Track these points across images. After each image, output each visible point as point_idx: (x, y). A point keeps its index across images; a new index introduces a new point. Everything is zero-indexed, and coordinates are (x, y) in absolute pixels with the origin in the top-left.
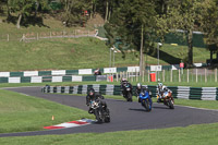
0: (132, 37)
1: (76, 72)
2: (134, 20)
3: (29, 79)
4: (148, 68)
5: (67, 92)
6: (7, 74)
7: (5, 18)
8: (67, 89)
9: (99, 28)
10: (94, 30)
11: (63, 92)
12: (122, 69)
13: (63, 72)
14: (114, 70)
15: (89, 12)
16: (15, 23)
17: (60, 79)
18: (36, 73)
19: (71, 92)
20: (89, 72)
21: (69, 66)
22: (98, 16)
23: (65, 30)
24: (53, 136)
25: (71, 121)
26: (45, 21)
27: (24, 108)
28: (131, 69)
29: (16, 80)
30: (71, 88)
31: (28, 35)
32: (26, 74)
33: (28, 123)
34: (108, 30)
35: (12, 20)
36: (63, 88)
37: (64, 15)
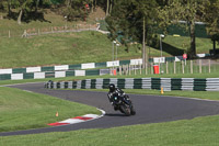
0: (134, 29)
1: (78, 66)
2: (136, 12)
3: (31, 75)
4: (151, 60)
5: (70, 86)
6: (9, 71)
7: (6, 14)
8: (70, 84)
9: (101, 22)
10: (95, 23)
11: (66, 87)
12: (125, 62)
13: (66, 67)
14: (117, 63)
15: (90, 6)
16: (16, 19)
17: (63, 74)
18: (39, 69)
19: (74, 87)
20: (91, 66)
21: (71, 61)
22: (99, 9)
23: (67, 24)
25: (76, 117)
26: (46, 16)
27: (28, 105)
28: (134, 62)
29: (19, 77)
30: (75, 83)
31: (29, 31)
32: (29, 70)
34: (110, 23)
35: (12, 16)
36: (66, 83)
37: (65, 9)
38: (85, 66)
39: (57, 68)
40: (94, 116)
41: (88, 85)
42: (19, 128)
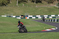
5: (48, 21)
6: (32, 16)
7: (31, 1)
9: (57, 4)
10: (55, 5)
13: (47, 16)
18: (40, 16)
20: (54, 16)
21: (48, 14)
22: (57, 1)
23: (48, 4)
24: (45, 33)
25: (49, 29)
26: (42, 2)
27: (37, 25)
29: (34, 18)
31: (37, 6)
32: (37, 16)
33: (37, 29)
35: (33, 1)
38: (52, 16)
39: (44, 16)
40: (54, 29)
41: (53, 21)
42: (34, 31)
